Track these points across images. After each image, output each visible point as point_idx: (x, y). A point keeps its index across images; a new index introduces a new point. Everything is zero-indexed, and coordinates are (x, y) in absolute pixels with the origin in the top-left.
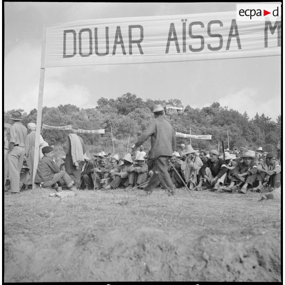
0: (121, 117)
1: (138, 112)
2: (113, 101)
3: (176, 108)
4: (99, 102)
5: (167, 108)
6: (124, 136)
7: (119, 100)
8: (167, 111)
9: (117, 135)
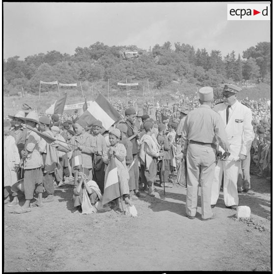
0: (94, 62)
1: (105, 59)
2: (86, 49)
3: (133, 53)
4: (77, 50)
5: (126, 53)
6: (94, 79)
7: (92, 47)
8: (126, 55)
9: (90, 79)
